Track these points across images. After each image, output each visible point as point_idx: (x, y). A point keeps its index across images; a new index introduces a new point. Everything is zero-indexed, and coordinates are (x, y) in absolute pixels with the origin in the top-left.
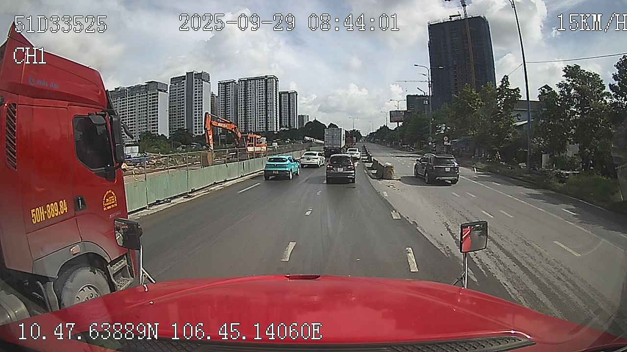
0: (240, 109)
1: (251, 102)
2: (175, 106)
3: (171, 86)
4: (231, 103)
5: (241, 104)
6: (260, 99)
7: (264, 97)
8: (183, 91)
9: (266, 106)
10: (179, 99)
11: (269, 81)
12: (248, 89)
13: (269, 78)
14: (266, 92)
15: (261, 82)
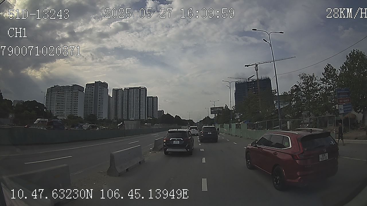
0: (125, 105)
1: (131, 102)
2: (88, 101)
3: (86, 88)
4: (120, 102)
5: (125, 102)
6: (136, 100)
7: (139, 99)
8: (93, 92)
9: (140, 105)
10: (90, 97)
11: (142, 90)
12: (130, 94)
13: (142, 88)
14: (140, 96)
15: (137, 90)
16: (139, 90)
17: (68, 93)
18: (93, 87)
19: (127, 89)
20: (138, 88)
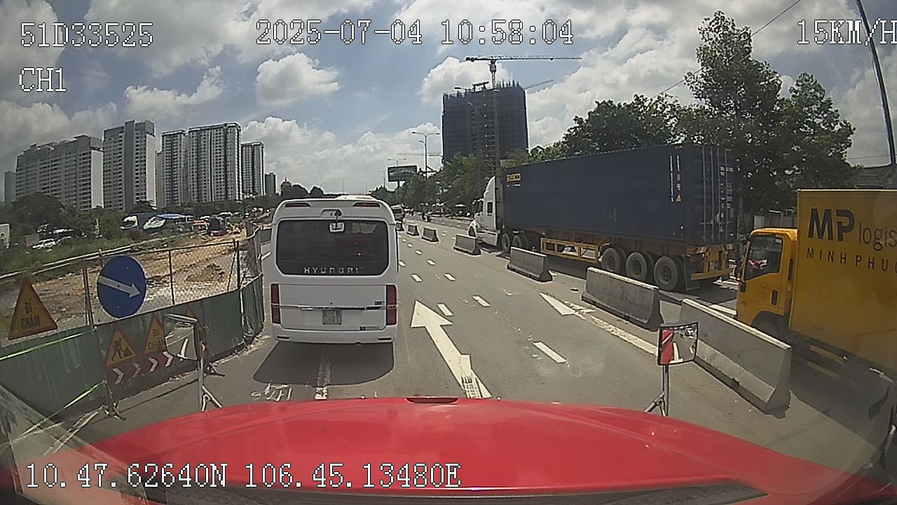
0: (191, 170)
1: (205, 161)
2: (110, 170)
3: (104, 141)
4: (179, 163)
5: (192, 164)
6: (217, 157)
7: (223, 154)
8: (120, 149)
9: (226, 166)
10: (115, 160)
11: (229, 131)
12: (202, 143)
13: (229, 127)
14: (225, 146)
15: (218, 132)
16: (222, 131)
17: (66, 158)
18: (121, 137)
19: (195, 133)
20: (220, 127)
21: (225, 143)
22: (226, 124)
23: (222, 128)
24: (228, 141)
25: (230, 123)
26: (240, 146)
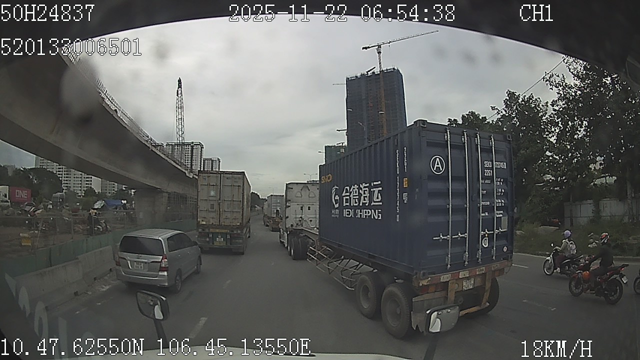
7: (190, 163)
11: (195, 147)
12: (175, 154)
13: (195, 144)
14: (192, 158)
15: (187, 147)
16: (190, 147)
19: (170, 146)
20: (188, 144)
21: (192, 156)
22: (193, 143)
23: (190, 144)
24: (194, 154)
25: (196, 141)
26: (202, 159)
